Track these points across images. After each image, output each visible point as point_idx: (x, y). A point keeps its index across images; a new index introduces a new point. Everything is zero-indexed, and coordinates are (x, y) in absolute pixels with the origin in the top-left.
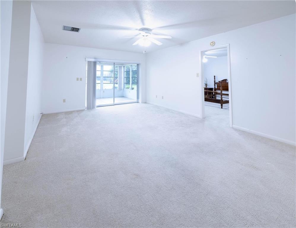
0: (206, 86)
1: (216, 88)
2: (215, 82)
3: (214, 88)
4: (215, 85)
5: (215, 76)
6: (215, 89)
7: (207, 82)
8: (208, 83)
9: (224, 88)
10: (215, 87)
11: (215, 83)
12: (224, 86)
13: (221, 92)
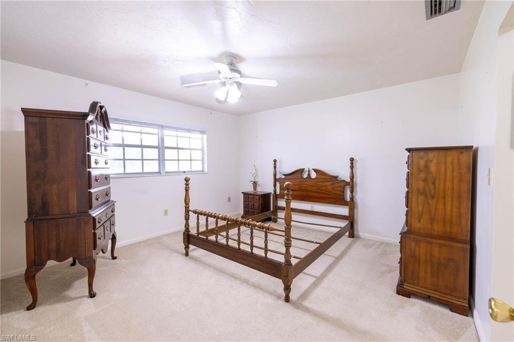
0: (255, 188)
1: (278, 192)
2: (275, 176)
3: (273, 193)
4: (275, 186)
5: (275, 161)
6: (276, 195)
7: (256, 176)
8: (259, 180)
9: (296, 193)
10: (275, 191)
11: (276, 180)
12: (296, 187)
13: (288, 203)
